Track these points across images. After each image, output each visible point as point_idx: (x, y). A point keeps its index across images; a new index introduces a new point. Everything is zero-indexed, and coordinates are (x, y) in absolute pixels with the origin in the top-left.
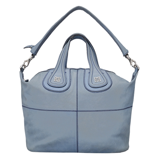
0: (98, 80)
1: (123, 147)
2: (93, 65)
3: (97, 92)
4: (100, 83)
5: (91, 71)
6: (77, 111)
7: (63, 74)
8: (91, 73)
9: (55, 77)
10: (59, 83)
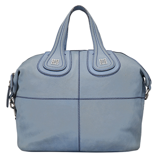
0: (103, 63)
1: (134, 145)
2: (98, 44)
3: (103, 76)
4: (106, 65)
5: (96, 52)
6: (79, 99)
7: (62, 56)
8: (96, 55)
9: (53, 60)
10: (57, 66)
